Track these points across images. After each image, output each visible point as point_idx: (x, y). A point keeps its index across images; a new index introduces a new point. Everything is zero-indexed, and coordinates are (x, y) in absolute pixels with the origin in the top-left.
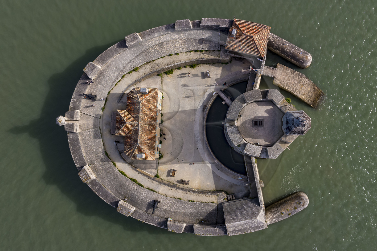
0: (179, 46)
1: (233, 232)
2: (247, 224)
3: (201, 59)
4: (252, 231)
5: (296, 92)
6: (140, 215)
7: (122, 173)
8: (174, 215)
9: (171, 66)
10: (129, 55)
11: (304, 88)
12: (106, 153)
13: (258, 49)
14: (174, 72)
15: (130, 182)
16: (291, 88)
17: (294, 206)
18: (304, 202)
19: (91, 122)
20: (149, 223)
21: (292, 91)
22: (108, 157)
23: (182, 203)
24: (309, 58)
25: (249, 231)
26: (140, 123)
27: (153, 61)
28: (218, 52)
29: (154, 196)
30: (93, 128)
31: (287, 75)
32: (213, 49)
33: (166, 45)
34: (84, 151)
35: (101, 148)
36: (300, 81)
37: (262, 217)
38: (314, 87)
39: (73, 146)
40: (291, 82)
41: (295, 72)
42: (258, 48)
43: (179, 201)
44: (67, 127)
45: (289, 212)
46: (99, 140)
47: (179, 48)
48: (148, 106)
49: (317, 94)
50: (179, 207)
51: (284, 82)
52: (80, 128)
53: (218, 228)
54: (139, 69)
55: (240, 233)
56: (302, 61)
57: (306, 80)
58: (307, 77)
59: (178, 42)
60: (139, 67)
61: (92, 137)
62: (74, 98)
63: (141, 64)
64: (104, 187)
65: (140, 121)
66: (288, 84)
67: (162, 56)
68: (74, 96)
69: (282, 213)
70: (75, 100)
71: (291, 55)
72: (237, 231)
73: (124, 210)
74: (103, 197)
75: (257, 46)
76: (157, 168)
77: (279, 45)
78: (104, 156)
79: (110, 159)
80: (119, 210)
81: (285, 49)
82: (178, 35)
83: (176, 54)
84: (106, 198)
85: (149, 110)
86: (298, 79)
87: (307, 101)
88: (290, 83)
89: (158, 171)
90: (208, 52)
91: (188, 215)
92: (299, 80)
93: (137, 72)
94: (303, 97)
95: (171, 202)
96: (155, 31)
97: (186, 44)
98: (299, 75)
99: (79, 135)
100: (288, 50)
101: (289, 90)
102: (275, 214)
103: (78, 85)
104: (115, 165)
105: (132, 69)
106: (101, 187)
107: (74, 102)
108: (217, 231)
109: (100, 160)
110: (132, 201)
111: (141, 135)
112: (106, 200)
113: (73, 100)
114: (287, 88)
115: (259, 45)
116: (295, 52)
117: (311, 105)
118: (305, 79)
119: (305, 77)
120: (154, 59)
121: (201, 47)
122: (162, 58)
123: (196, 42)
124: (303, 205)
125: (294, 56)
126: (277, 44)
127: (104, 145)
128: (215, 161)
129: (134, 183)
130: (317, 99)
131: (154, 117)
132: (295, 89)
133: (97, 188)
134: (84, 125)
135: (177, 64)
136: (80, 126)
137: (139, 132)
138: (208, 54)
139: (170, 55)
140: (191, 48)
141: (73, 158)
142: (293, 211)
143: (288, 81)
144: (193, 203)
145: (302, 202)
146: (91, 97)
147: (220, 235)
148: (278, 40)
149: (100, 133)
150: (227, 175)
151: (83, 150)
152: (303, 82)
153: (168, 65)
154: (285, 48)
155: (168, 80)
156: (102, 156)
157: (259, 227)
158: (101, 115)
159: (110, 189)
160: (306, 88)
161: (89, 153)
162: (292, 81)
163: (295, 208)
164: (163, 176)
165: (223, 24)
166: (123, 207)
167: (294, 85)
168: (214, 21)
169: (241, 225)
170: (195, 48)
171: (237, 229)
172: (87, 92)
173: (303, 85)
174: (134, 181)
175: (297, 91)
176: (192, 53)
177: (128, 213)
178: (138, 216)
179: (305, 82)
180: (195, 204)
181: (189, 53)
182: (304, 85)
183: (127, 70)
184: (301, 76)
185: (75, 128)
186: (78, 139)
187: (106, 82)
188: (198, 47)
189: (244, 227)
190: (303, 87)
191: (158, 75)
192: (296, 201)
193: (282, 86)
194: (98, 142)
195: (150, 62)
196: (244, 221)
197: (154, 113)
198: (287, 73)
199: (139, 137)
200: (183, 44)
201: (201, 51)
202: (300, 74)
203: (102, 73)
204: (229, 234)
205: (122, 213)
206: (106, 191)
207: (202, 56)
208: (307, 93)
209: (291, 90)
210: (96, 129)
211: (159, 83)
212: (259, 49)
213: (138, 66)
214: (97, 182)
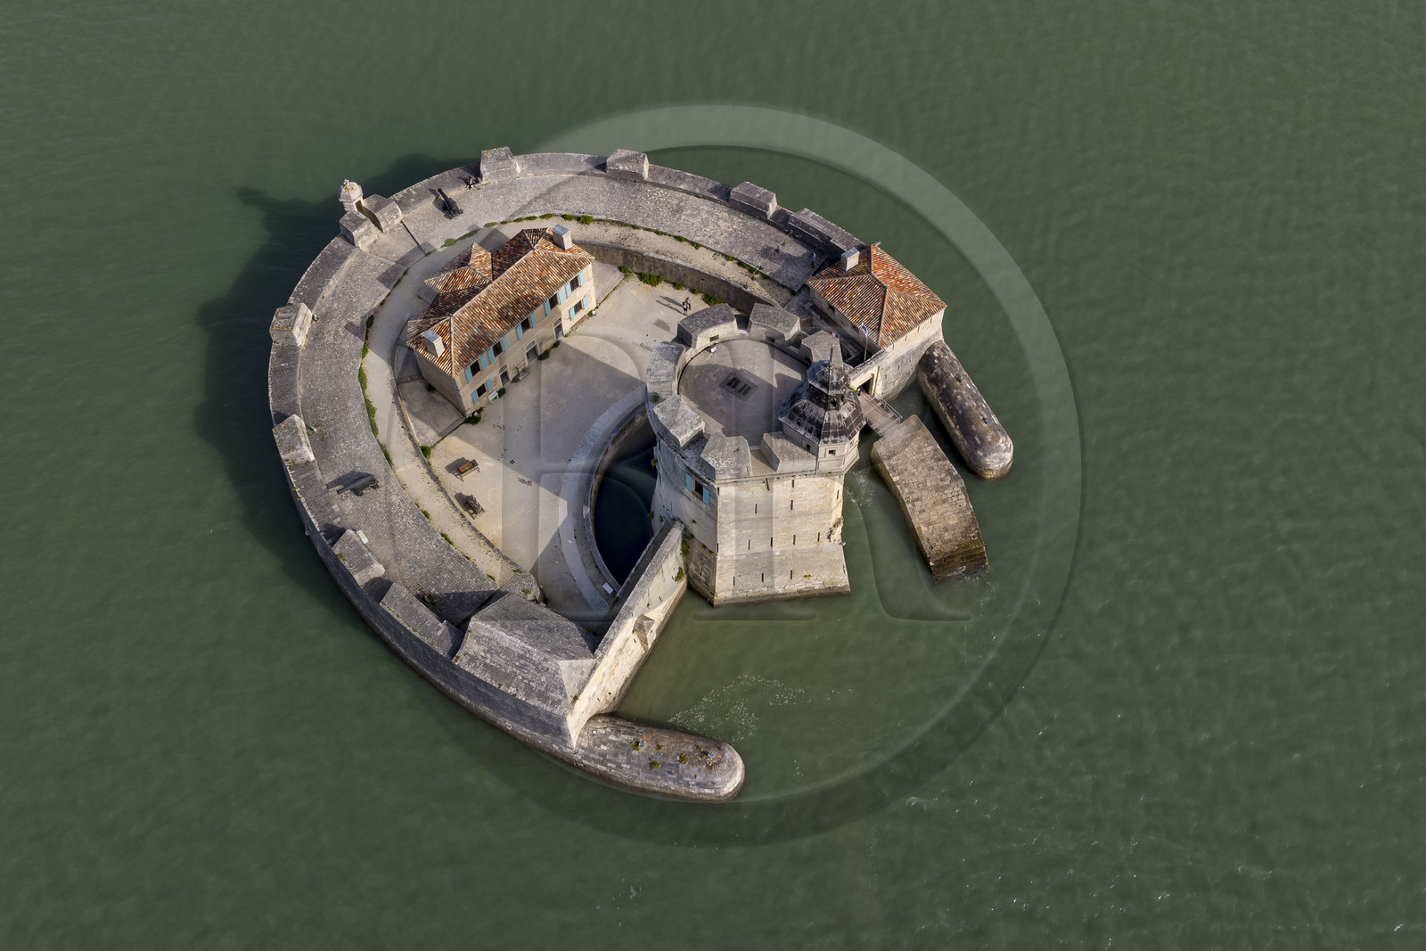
0: (715, 234)
1: (473, 659)
2: (522, 661)
3: (739, 286)
4: (521, 697)
5: (914, 505)
6: (310, 482)
7: (362, 377)
8: (379, 537)
9: (663, 257)
10: (596, 188)
11: (940, 509)
12: (370, 321)
13: (879, 324)
14: (660, 285)
15: (359, 406)
16: (907, 485)
17: (684, 749)
18: (720, 762)
19: (403, 248)
20: (309, 512)
21: (904, 496)
22: (367, 332)
23: (422, 526)
24: (1002, 445)
25: (512, 690)
26: (495, 282)
27: (634, 227)
28: (787, 295)
29: (376, 467)
30: (397, 262)
31: (917, 453)
32: (781, 281)
33: (688, 216)
34: (333, 288)
35: (368, 304)
36: (942, 487)
37: (574, 674)
38: (970, 526)
39: (324, 262)
40: (917, 473)
41: (944, 459)
42: (883, 322)
43: (419, 517)
44: (348, 218)
45: (658, 759)
46: (384, 287)
47: (710, 237)
48: (542, 271)
49: (966, 546)
50: (406, 529)
51: (900, 462)
52: (371, 247)
53: (447, 625)
54: (591, 224)
55: (486, 677)
56: (979, 442)
57: (960, 497)
58: (969, 492)
59: (719, 226)
60: (595, 220)
61: (376, 274)
62: (415, 190)
63: (603, 217)
64: (298, 374)
65: (498, 280)
66: (906, 473)
67: (661, 229)
68: (418, 185)
69: (637, 743)
70: (414, 193)
71: (960, 412)
72: (486, 665)
73: (288, 437)
74: (275, 389)
75: (884, 316)
76: (443, 435)
77: (946, 375)
78: (362, 322)
79: (367, 338)
80: (279, 433)
81: (955, 391)
82: (729, 214)
83: (692, 243)
84: (277, 398)
85: (537, 279)
86: (942, 480)
87: (925, 545)
88: (913, 474)
89: (438, 445)
90: (767, 281)
91: (408, 562)
92: (941, 484)
93: (584, 227)
94: (924, 529)
95: (399, 505)
96: (687, 180)
97: (732, 239)
98: (949, 472)
99: (355, 252)
100: (959, 397)
101: (898, 487)
102: (617, 732)
103: (446, 173)
104: (365, 351)
105: (577, 214)
106: (292, 370)
107: (409, 195)
108: (440, 633)
109: (344, 323)
110: (322, 444)
111: (475, 306)
112: (274, 401)
113: (408, 191)
114: (895, 479)
115: (891, 317)
116: (974, 409)
117: (931, 564)
118: (960, 492)
119: (962, 489)
120: (638, 224)
121: (758, 262)
122: (657, 232)
123: (754, 248)
124: (710, 768)
125: (964, 420)
126: (942, 370)
127: (382, 303)
128: (585, 507)
129: (365, 411)
130: (956, 560)
131: (533, 299)
132: (915, 496)
133: (283, 365)
134: (384, 245)
135: (679, 262)
136: (375, 242)
137: (477, 296)
138: (763, 286)
139: (679, 239)
140: (735, 253)
141: (300, 283)
142: (670, 761)
143: (910, 467)
144: (447, 544)
145: (713, 755)
146: (449, 208)
147: (436, 648)
148: (952, 364)
149: (397, 278)
150: (584, 564)
151: (334, 282)
152: (949, 495)
153: (657, 252)
154: (957, 388)
155: (634, 292)
156: (357, 319)
157: (545, 699)
158: (435, 250)
159: (305, 388)
160: (946, 514)
161: (339, 297)
162: (921, 473)
163: (682, 759)
164: (439, 462)
165: (842, 241)
166: (293, 430)
167: (921, 486)
168: (829, 226)
169: (507, 651)
170: (744, 258)
171: (488, 661)
172: (452, 194)
173: (944, 501)
174: (370, 410)
175: (917, 503)
176: (729, 263)
177: (291, 448)
178: (304, 479)
179: (954, 499)
180: (449, 548)
181: (723, 259)
182: (947, 505)
183: (567, 210)
184: (955, 479)
185: (362, 230)
186: (344, 258)
187: (505, 203)
188: (752, 260)
189: (510, 669)
190: (939, 507)
191: (620, 269)
192: (700, 744)
193: (888, 468)
194: (377, 290)
195: (626, 225)
196: (523, 644)
197: (540, 292)
198: (920, 448)
199: (466, 305)
200: (726, 234)
201: (751, 270)
202: (956, 473)
203: (512, 184)
204: (458, 657)
205: (277, 441)
206: (293, 384)
207: (747, 280)
208: (942, 526)
209: (904, 493)
210: (399, 265)
211: (608, 284)
212: (882, 325)
213: (595, 217)
214: (295, 355)
